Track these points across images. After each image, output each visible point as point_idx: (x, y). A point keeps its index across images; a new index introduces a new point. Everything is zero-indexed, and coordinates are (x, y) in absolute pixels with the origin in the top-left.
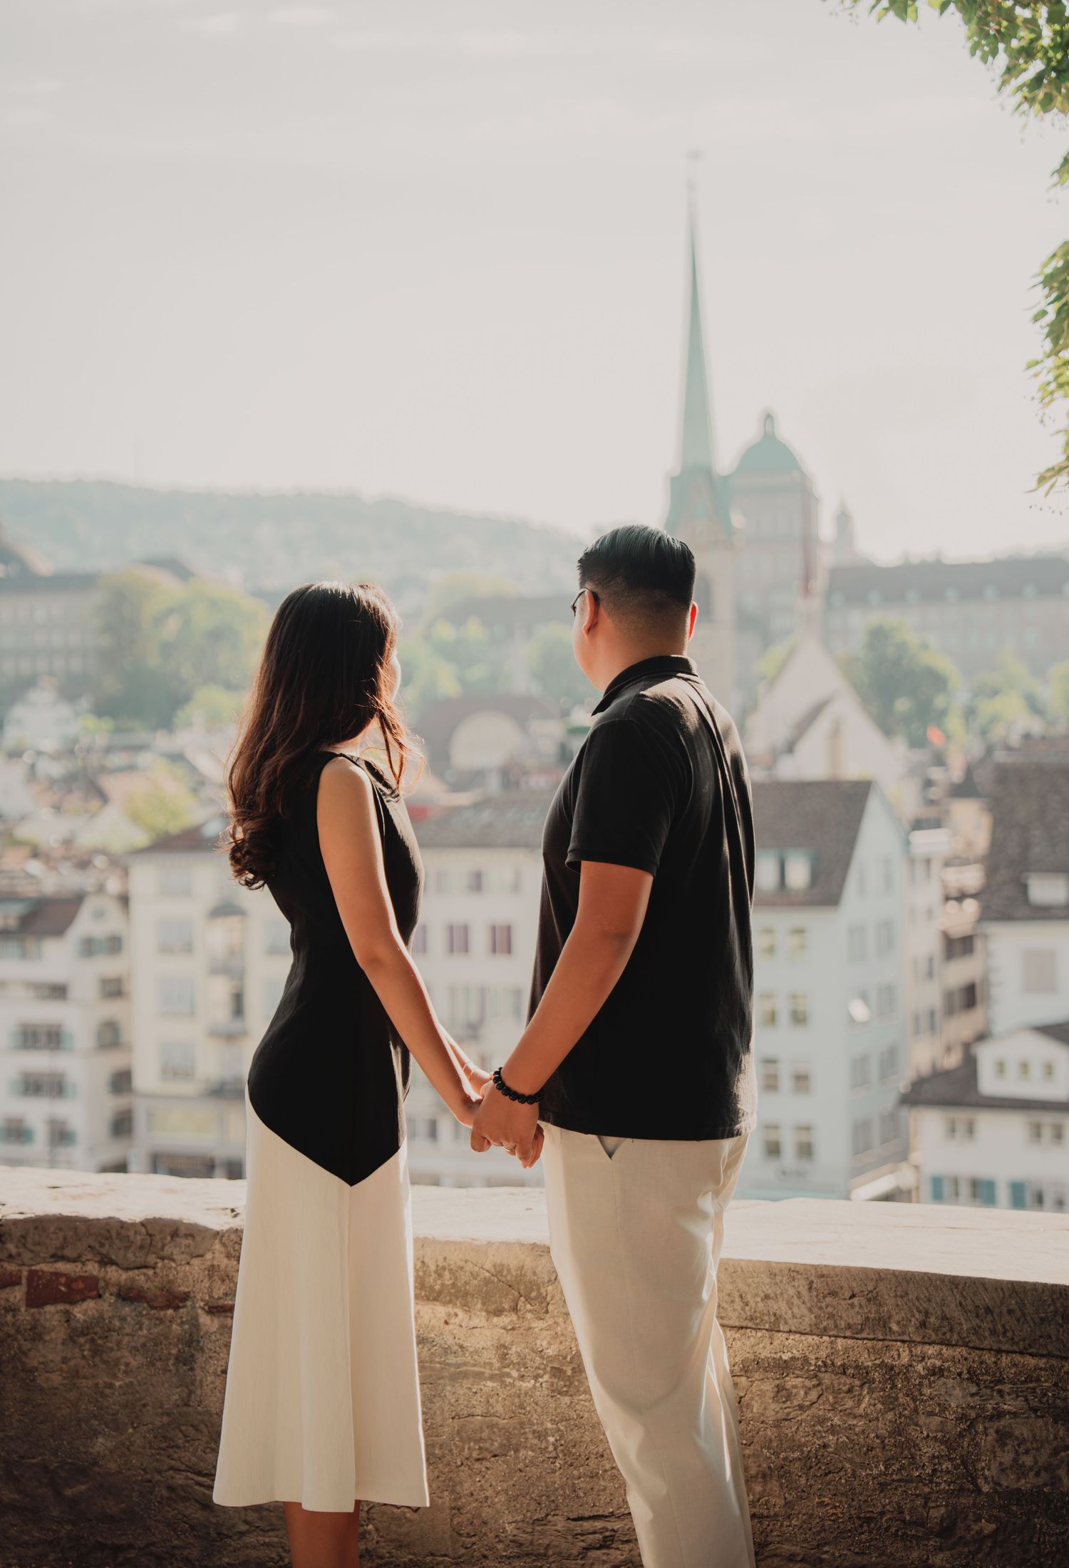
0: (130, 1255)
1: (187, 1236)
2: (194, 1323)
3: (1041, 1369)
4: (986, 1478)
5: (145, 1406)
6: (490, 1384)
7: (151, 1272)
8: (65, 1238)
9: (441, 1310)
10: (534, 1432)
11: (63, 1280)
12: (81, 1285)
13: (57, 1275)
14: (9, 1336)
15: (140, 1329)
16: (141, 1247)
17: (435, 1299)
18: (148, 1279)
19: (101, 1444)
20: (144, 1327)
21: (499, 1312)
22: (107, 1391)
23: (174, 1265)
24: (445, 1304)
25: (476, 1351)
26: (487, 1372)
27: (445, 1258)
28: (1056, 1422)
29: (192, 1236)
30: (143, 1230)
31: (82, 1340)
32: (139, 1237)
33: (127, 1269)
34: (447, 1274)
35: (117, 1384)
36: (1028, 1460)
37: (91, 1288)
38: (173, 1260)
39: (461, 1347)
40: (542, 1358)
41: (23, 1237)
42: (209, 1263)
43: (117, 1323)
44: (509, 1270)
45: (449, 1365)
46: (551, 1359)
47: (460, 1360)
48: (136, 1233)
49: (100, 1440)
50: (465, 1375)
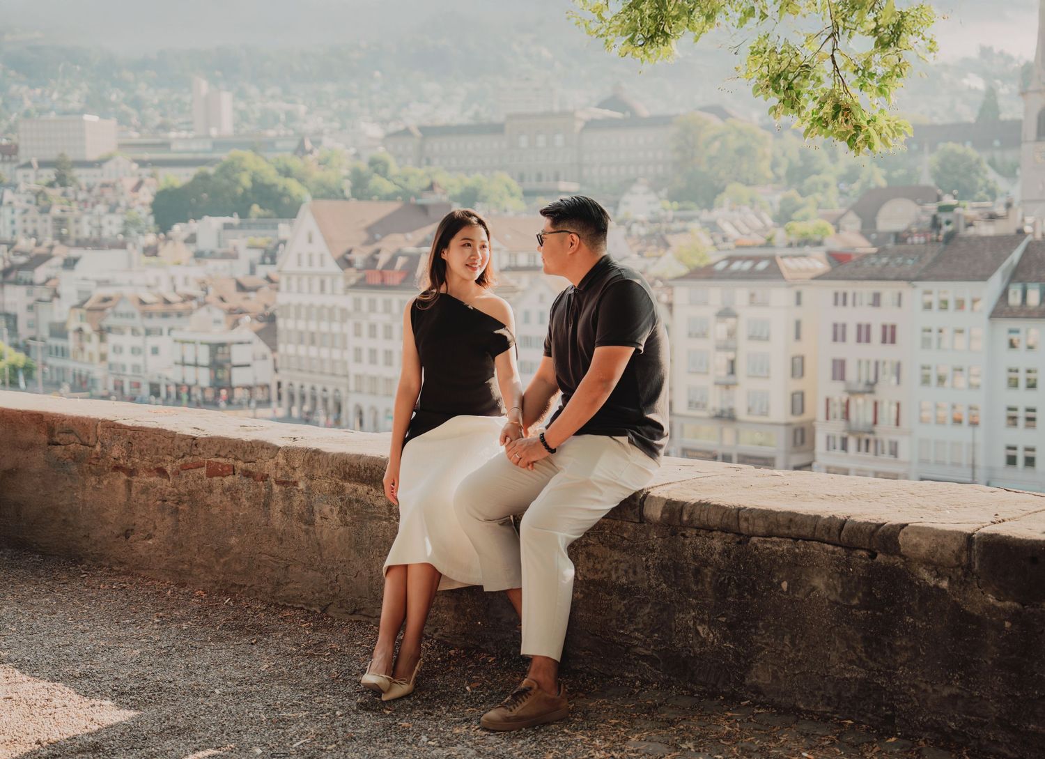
0: (246, 456)
1: (267, 448)
2: (271, 488)
3: (606, 524)
4: (580, 574)
5: (251, 524)
6: (384, 522)
7: (254, 464)
8: (221, 447)
9: (366, 488)
11: (220, 466)
12: (227, 469)
13: (219, 463)
14: (200, 490)
16: (250, 452)
17: (364, 483)
18: (253, 467)
19: (233, 541)
20: (251, 488)
22: (237, 517)
23: (262, 461)
24: (367, 485)
25: (379, 507)
26: (384, 517)
27: (368, 464)
28: (610, 549)
29: (270, 448)
30: (251, 445)
31: (228, 493)
32: (249, 448)
33: (245, 463)
34: (368, 471)
35: (241, 514)
36: (598, 566)
37: (231, 470)
38: (262, 459)
39: (373, 505)
41: (205, 445)
42: (277, 461)
43: (240, 487)
45: (369, 513)
47: (373, 511)
48: (248, 446)
49: (234, 538)
50: (375, 518)
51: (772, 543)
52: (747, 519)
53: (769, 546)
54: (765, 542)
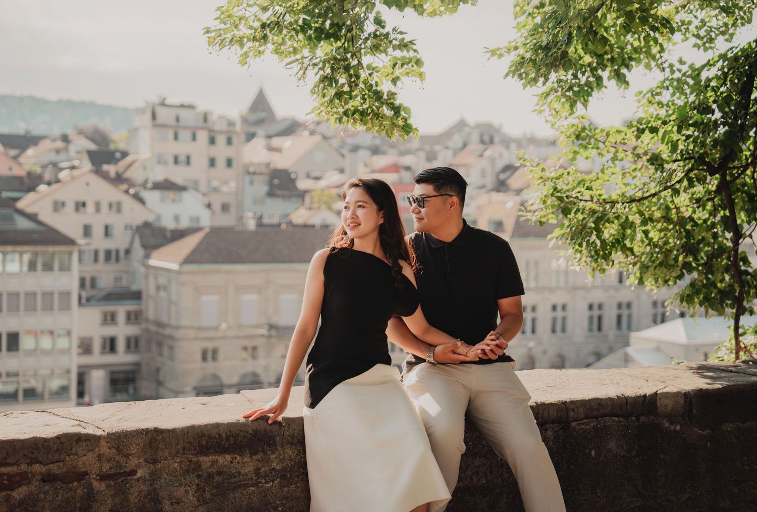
0: (50, 456)
1: (86, 440)
2: (90, 487)
7: (61, 464)
8: (7, 453)
9: (228, 457)
10: (273, 507)
15: (57, 496)
16: (57, 450)
18: (59, 467)
20: (60, 495)
23: (76, 457)
24: (229, 454)
26: (251, 482)
27: (230, 431)
29: (89, 440)
30: (58, 440)
32: (56, 445)
34: (231, 439)
37: (23, 479)
38: (77, 455)
40: (276, 471)
42: (97, 453)
44: (260, 432)
45: (232, 483)
46: (280, 471)
47: (237, 479)
48: (54, 443)
50: (240, 486)
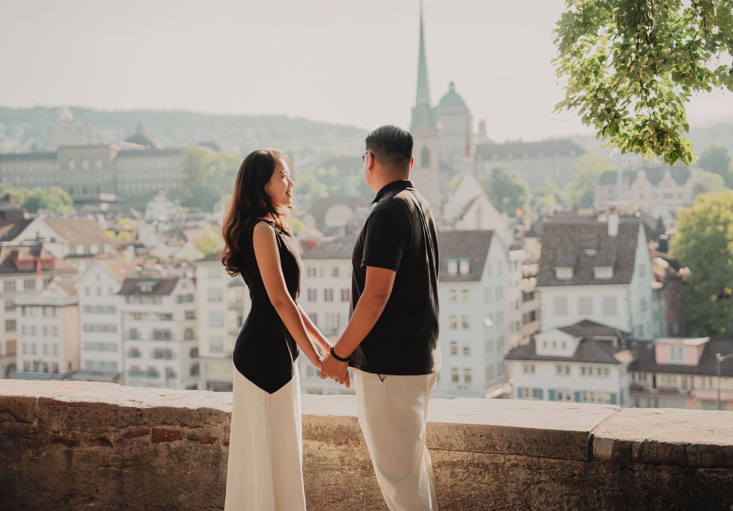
3: (556, 464)
4: (534, 507)
5: (200, 482)
6: (337, 472)
11: (166, 432)
12: (173, 434)
13: (164, 430)
14: (145, 454)
17: (315, 439)
19: (182, 497)
21: (340, 444)
22: (185, 476)
25: (332, 460)
28: (562, 484)
31: (174, 456)
33: (192, 428)
35: (189, 473)
36: (551, 500)
39: (325, 458)
41: (150, 415)
43: (188, 449)
49: (182, 495)
51: (717, 472)
52: (694, 454)
53: (715, 475)
54: (711, 472)
